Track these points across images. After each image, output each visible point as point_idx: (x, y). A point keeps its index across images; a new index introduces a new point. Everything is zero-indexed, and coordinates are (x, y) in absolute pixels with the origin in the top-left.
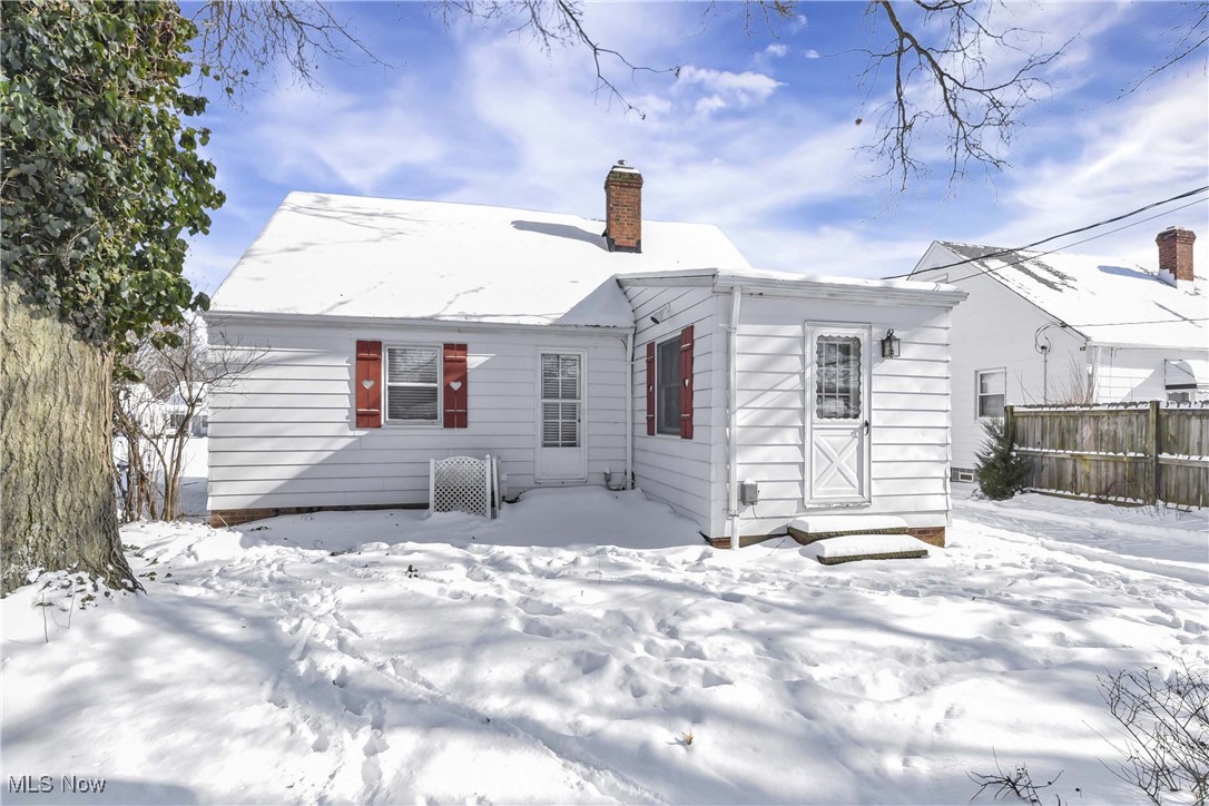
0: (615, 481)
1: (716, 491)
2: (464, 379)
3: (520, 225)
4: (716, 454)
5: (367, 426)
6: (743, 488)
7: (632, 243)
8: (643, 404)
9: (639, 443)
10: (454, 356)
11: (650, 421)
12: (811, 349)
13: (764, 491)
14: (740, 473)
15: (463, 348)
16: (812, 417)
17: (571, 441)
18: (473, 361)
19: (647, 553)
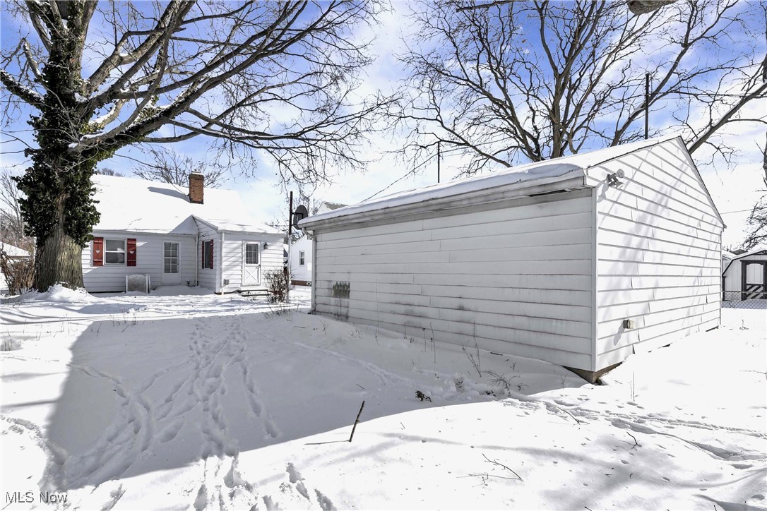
0: (191, 283)
1: (217, 281)
2: (135, 250)
3: (152, 189)
4: (218, 272)
5: (98, 265)
6: (225, 280)
7: (200, 200)
8: (201, 259)
9: (200, 271)
10: (131, 244)
11: (203, 264)
12: (244, 247)
13: (231, 281)
14: (224, 277)
15: (135, 240)
16: (245, 263)
17: (175, 271)
18: (139, 244)
19: (194, 296)
